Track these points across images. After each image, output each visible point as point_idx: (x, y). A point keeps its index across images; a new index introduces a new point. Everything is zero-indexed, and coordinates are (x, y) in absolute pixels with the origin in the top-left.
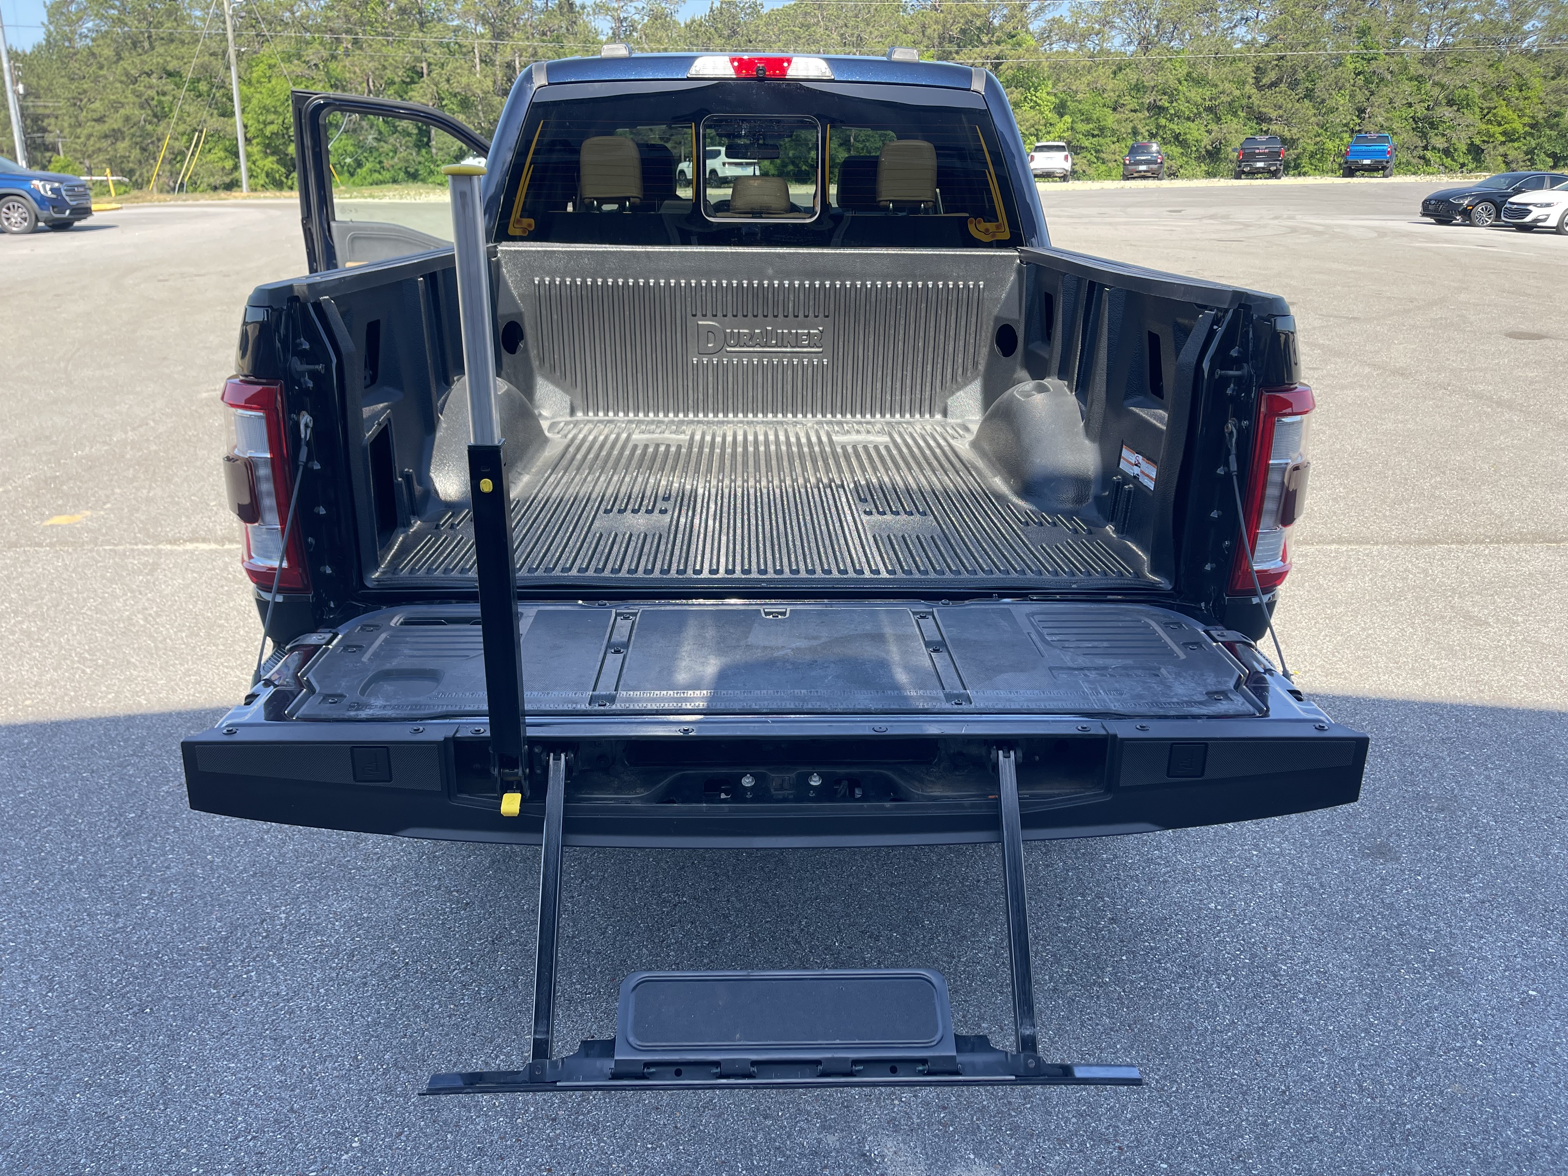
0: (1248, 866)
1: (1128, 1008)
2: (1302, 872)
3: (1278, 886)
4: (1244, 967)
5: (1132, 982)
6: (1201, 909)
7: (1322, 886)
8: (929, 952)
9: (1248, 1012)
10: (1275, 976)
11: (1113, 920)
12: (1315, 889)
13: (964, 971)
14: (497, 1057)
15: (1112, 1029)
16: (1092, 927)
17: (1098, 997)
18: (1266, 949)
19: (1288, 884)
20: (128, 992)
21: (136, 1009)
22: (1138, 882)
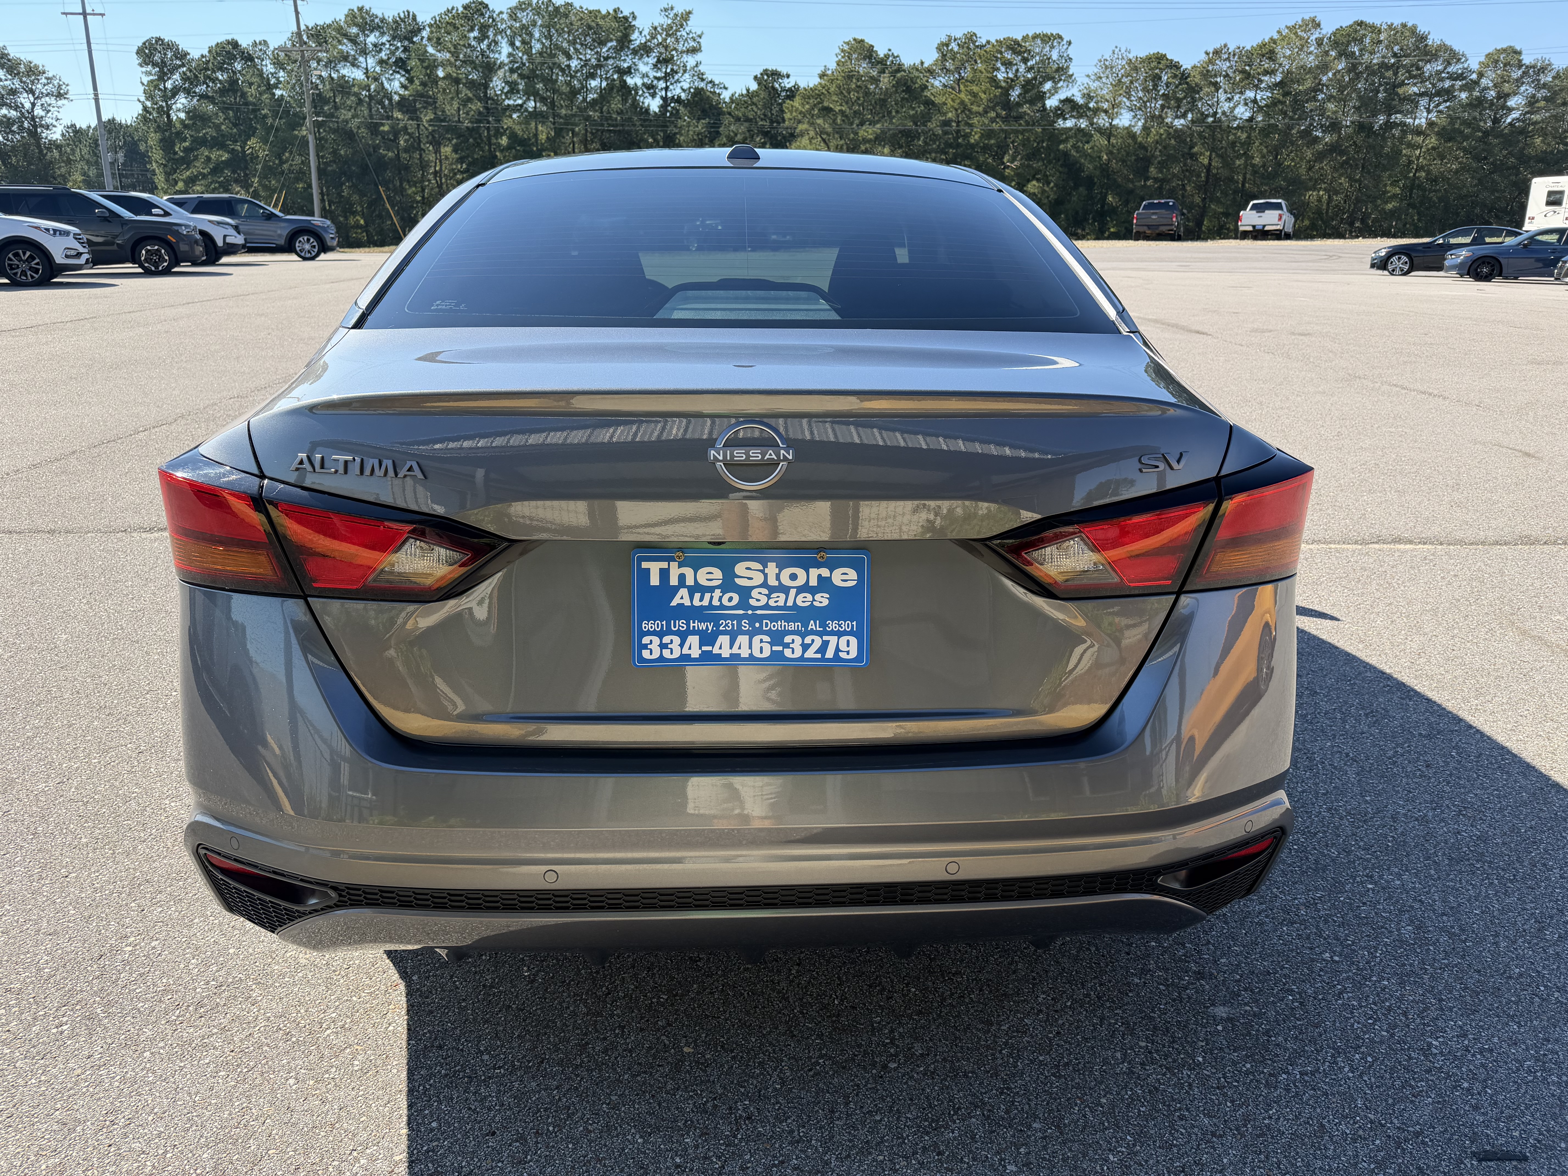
0: (1364, 904)
1: (1232, 1102)
2: (1434, 910)
3: (1407, 931)
4: (1382, 1042)
5: (1234, 1063)
6: (1313, 960)
7: (1463, 930)
8: (958, 1016)
10: (1426, 1056)
11: (1200, 975)
12: (1454, 934)
13: (1006, 1044)
15: (1213, 1134)
16: (1173, 983)
17: (1190, 1085)
18: (1407, 1019)
19: (1419, 928)
22: (1226, 923)
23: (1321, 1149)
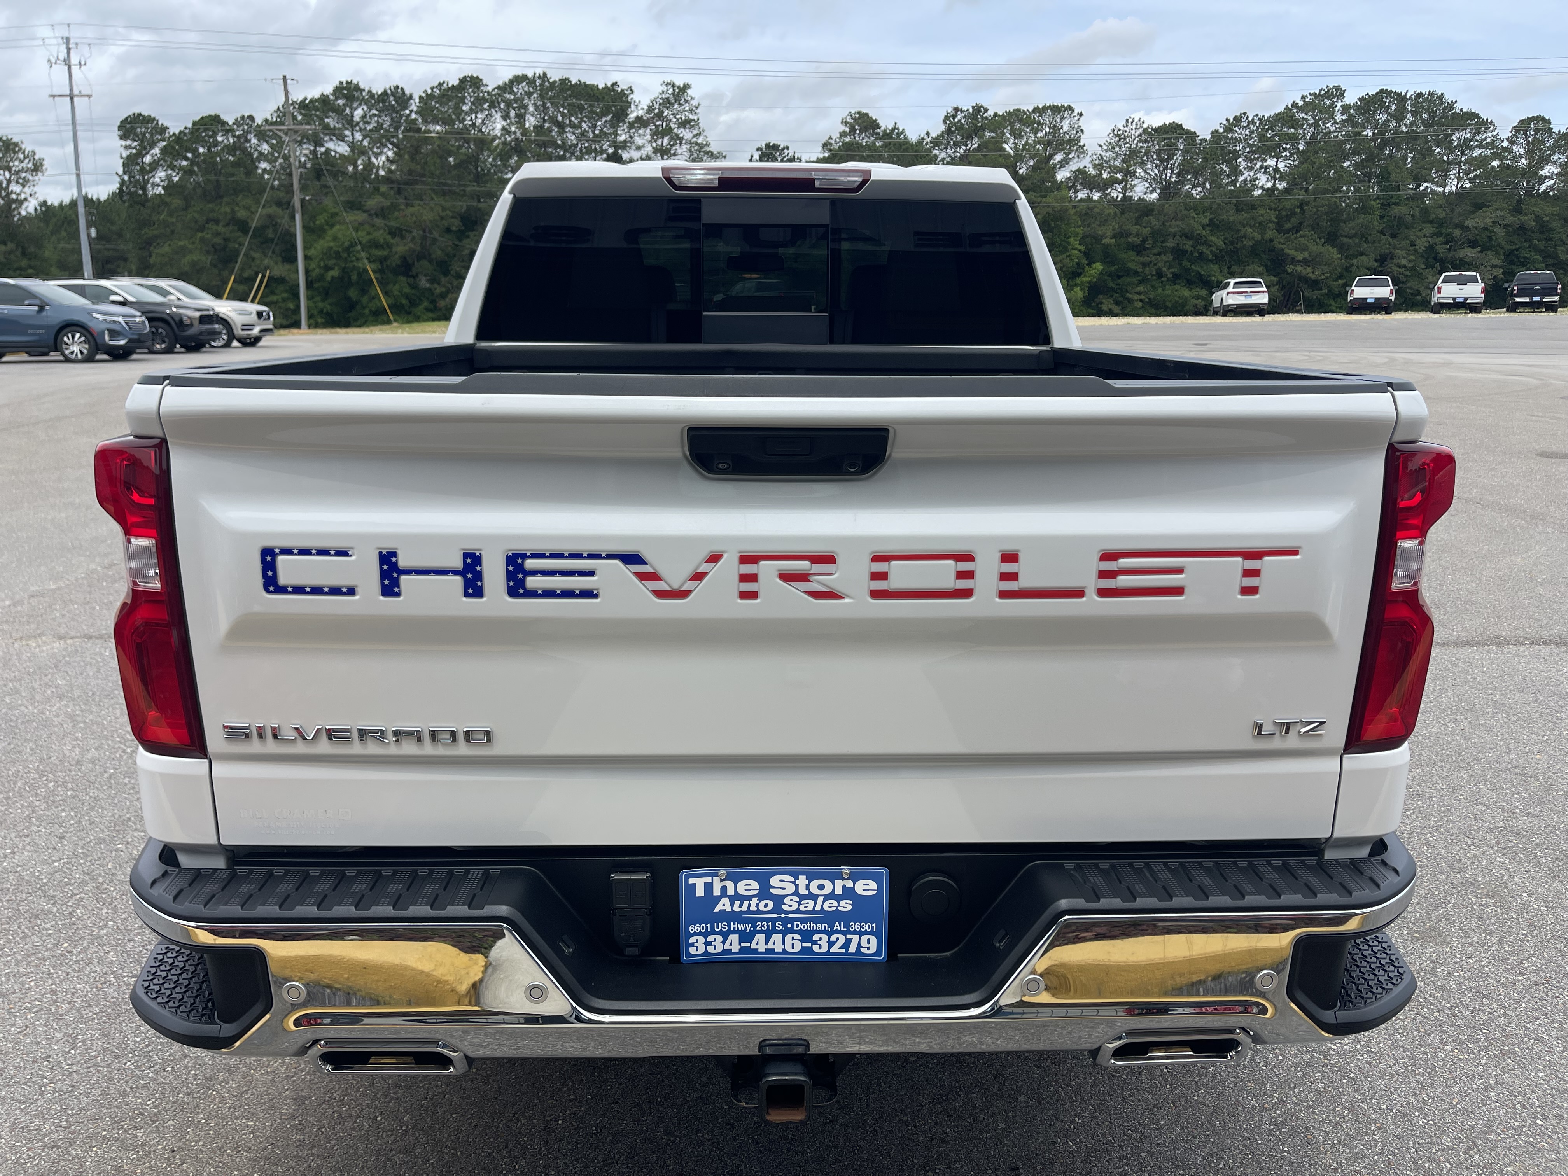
9: (1297, 1090)
14: (518, 1120)
15: (1155, 1106)
20: (150, 1051)
21: (157, 1067)
23: (1234, 1116)
